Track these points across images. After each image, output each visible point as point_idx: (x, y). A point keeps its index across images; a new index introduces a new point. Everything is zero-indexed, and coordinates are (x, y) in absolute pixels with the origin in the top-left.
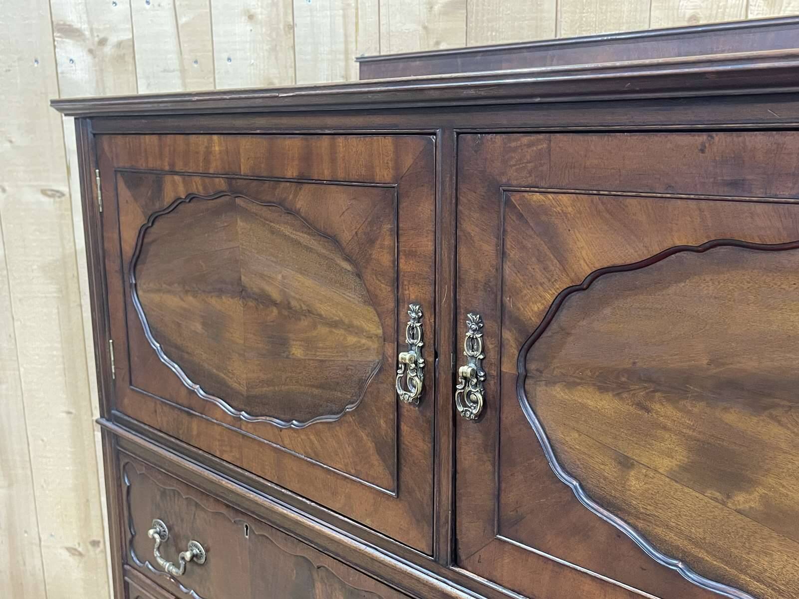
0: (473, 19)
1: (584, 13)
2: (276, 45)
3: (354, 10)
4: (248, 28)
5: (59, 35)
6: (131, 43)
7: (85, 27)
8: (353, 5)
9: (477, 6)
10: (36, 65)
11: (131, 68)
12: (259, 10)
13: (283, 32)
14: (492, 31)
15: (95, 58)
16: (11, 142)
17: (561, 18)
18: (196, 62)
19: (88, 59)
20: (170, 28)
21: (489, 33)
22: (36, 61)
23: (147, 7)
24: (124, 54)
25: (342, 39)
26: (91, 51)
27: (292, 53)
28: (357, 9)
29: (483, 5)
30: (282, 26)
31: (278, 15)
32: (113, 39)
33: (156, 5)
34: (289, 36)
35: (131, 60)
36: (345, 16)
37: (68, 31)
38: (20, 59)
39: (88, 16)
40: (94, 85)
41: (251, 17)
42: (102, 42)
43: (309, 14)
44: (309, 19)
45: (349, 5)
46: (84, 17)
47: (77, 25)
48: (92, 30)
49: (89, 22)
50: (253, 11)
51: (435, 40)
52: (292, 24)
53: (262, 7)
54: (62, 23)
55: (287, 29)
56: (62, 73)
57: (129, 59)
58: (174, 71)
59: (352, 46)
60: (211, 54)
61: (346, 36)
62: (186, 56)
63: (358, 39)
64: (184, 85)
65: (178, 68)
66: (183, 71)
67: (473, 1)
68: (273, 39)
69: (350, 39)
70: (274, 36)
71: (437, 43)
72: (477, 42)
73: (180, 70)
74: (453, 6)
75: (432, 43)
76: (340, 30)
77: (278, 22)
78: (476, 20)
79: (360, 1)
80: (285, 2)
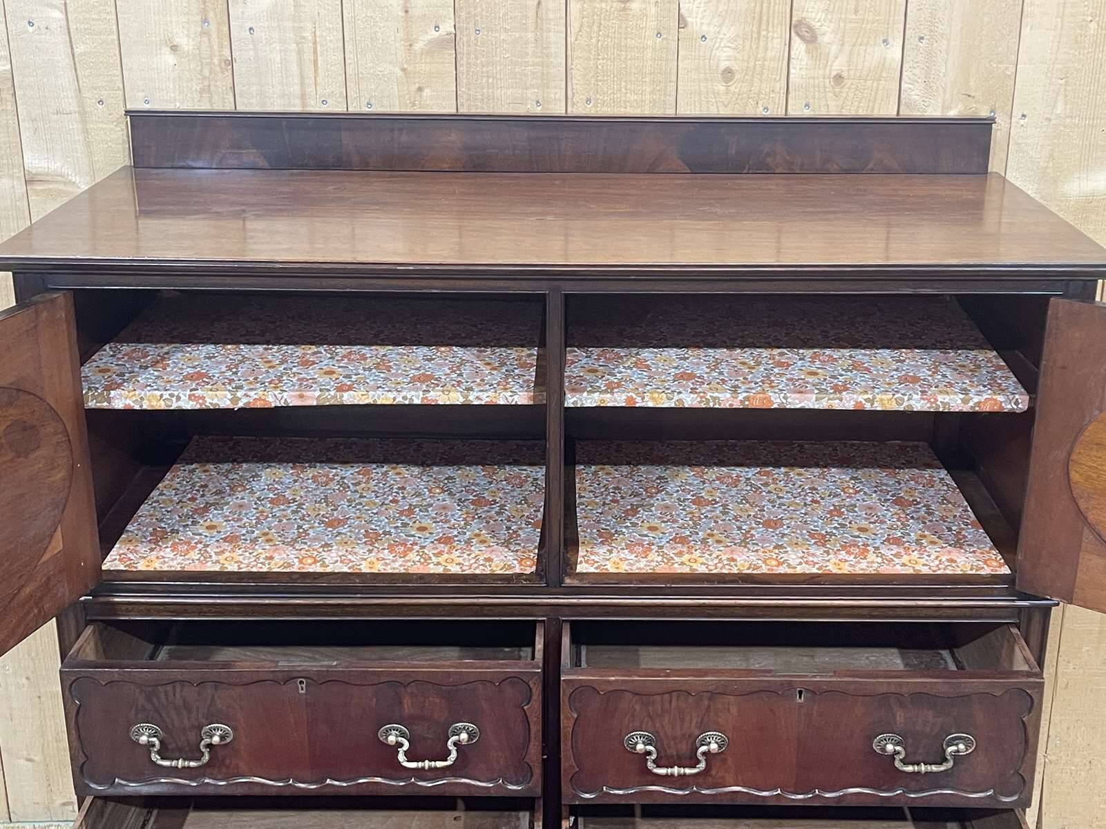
0: (464, 61)
1: (598, 59)
2: (209, 85)
3: (311, 45)
4: (171, 61)
6: (10, 76)
8: (310, 38)
9: (469, 46)
11: (10, 107)
12: (184, 40)
13: (218, 69)
14: (488, 77)
17: (572, 64)
18: (101, 102)
20: (63, 59)
21: (485, 80)
23: (31, 29)
25: (297, 80)
27: (232, 95)
28: (315, 43)
29: (476, 45)
30: (216, 61)
31: (211, 47)
33: (42, 27)
34: (227, 74)
35: (9, 97)
36: (300, 53)
41: (174, 48)
43: (252, 46)
44: (252, 53)
45: (304, 38)
50: (177, 41)
51: (417, 85)
52: (230, 58)
53: (188, 36)
55: (223, 65)
57: (7, 96)
58: (70, 113)
59: (310, 90)
60: (121, 92)
61: (302, 78)
62: (86, 94)
63: (319, 81)
64: (86, 131)
65: (77, 109)
66: (83, 114)
67: (463, 39)
68: (204, 78)
69: (307, 81)
70: (206, 72)
71: (420, 89)
72: (469, 89)
73: (79, 112)
74: (439, 44)
75: (414, 88)
76: (294, 68)
77: (211, 57)
78: (468, 63)
79: (318, 33)
80: (219, 31)
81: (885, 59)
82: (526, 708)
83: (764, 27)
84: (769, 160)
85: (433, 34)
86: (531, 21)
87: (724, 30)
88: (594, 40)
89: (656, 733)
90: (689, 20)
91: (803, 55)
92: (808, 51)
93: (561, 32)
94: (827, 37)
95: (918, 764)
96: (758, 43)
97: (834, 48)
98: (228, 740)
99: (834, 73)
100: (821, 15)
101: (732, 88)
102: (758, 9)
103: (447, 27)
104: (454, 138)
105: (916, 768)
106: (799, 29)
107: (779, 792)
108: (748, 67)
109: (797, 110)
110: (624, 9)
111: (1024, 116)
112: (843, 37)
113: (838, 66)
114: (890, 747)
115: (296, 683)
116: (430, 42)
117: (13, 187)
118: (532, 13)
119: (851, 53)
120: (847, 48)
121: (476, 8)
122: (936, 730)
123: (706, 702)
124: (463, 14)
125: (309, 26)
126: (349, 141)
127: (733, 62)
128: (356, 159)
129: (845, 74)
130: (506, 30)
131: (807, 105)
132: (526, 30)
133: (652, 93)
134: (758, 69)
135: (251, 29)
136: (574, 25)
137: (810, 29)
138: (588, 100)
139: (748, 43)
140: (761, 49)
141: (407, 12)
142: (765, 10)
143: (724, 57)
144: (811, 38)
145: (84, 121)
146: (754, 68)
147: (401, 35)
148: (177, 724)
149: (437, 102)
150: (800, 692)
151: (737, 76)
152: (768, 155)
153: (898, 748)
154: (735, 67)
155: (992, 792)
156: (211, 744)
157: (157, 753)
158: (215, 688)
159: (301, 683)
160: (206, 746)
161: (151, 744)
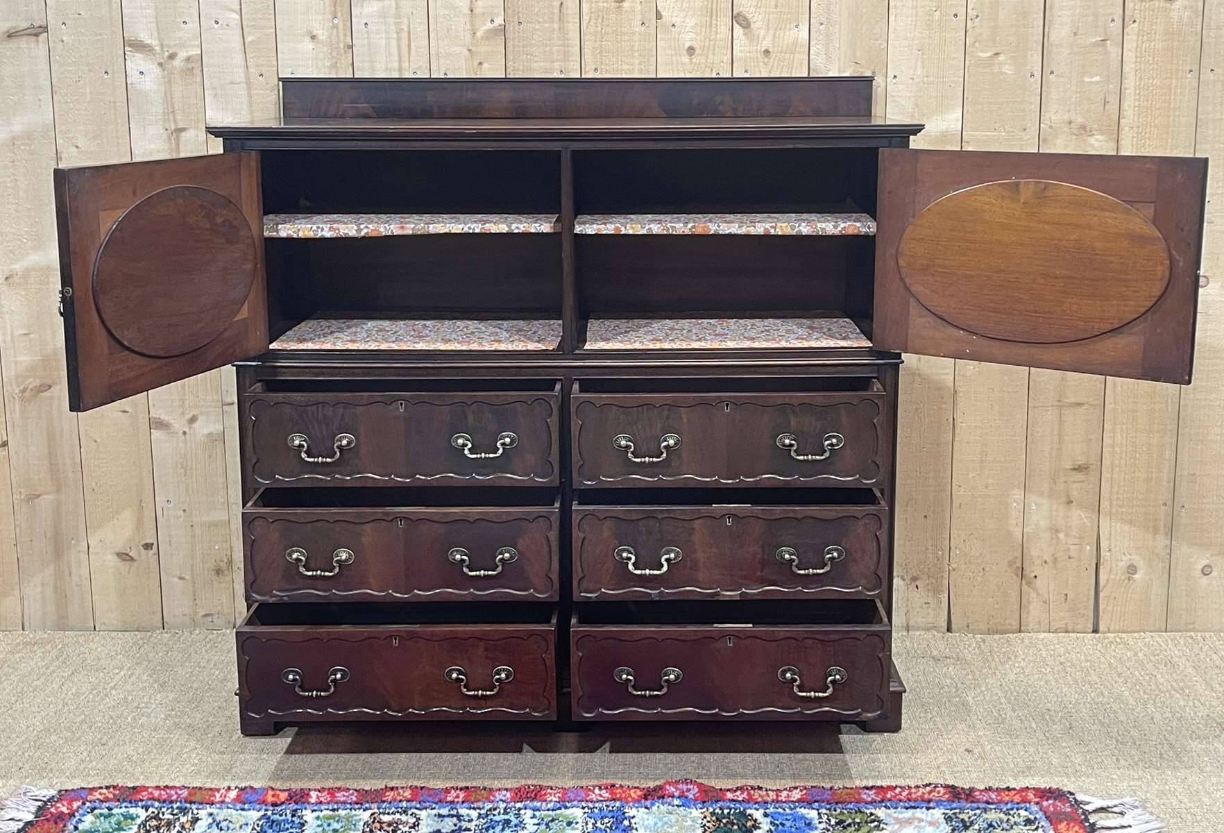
0: (511, 44)
1: (602, 41)
2: (336, 63)
3: (406, 34)
4: (311, 47)
5: (130, 49)
6: (200, 58)
7: (155, 43)
8: (406, 29)
9: (514, 33)
10: (106, 76)
11: (199, 79)
12: (320, 32)
13: (342, 51)
15: (164, 70)
16: (77, 147)
17: (584, 44)
18: (261, 75)
19: (158, 70)
20: (237, 45)
22: (106, 72)
23: (216, 26)
24: (193, 68)
25: (396, 58)
26: (160, 65)
27: (351, 66)
28: (409, 33)
29: (519, 33)
30: (341, 46)
31: (338, 36)
32: (182, 55)
33: (224, 24)
34: (348, 54)
35: (199, 73)
36: (399, 39)
37: (139, 46)
38: (90, 71)
39: (159, 33)
40: (163, 95)
41: (313, 37)
42: (172, 57)
43: (366, 36)
44: (366, 41)
45: (402, 29)
46: (155, 34)
47: (148, 41)
48: (162, 45)
49: (159, 39)
50: (315, 32)
51: (478, 60)
52: (351, 44)
53: (323, 29)
54: (133, 39)
55: (346, 48)
56: (132, 84)
57: (197, 71)
58: (240, 83)
59: (405, 65)
60: (276, 69)
61: (400, 57)
62: (252, 70)
63: (412, 58)
64: (250, 96)
65: (244, 81)
66: (248, 84)
67: (510, 29)
68: (333, 57)
69: (403, 59)
70: (334, 54)
71: (480, 64)
72: (514, 63)
73: (247, 83)
74: (494, 32)
75: (476, 63)
76: (394, 51)
77: (338, 43)
78: (513, 45)
79: (411, 26)
80: (344, 25)
81: (798, 38)
82: (548, 420)
83: (714, 18)
84: (721, 108)
85: (489, 26)
86: (556, 17)
87: (687, 20)
88: (599, 29)
89: (634, 435)
90: (663, 14)
91: (743, 38)
92: (745, 34)
93: (576, 23)
94: (758, 23)
95: (807, 456)
96: (711, 29)
97: (762, 32)
98: (352, 446)
99: (763, 49)
100: (752, 9)
101: (694, 60)
102: (710, 6)
103: (499, 20)
104: (504, 95)
105: (806, 458)
106: (739, 19)
107: (716, 478)
108: (704, 46)
109: (738, 74)
110: (619, 7)
111: (895, 77)
112: (768, 24)
113: (766, 43)
114: (787, 441)
115: (397, 403)
116: (488, 31)
117: (197, 136)
118: (557, 11)
119: (774, 34)
120: (771, 32)
121: (518, 8)
122: (817, 431)
123: (666, 413)
124: (510, 12)
125: (405, 21)
126: (431, 97)
127: (694, 42)
128: (436, 110)
129: (770, 50)
130: (539, 22)
131: (746, 71)
132: (552, 22)
133: (640, 64)
134: (712, 48)
135: (366, 24)
136: (585, 18)
137: (745, 18)
138: (596, 70)
139: (704, 29)
140: (713, 33)
141: (472, 11)
142: (714, 7)
143: (688, 40)
144: (747, 25)
145: (249, 89)
146: (709, 46)
147: (468, 26)
148: (318, 434)
149: (492, 70)
150: (727, 405)
151: (697, 52)
152: (720, 104)
153: (793, 442)
154: (695, 44)
155: (858, 476)
156: (341, 445)
157: (306, 452)
158: (345, 408)
159: (401, 404)
160: (338, 447)
161: (301, 446)
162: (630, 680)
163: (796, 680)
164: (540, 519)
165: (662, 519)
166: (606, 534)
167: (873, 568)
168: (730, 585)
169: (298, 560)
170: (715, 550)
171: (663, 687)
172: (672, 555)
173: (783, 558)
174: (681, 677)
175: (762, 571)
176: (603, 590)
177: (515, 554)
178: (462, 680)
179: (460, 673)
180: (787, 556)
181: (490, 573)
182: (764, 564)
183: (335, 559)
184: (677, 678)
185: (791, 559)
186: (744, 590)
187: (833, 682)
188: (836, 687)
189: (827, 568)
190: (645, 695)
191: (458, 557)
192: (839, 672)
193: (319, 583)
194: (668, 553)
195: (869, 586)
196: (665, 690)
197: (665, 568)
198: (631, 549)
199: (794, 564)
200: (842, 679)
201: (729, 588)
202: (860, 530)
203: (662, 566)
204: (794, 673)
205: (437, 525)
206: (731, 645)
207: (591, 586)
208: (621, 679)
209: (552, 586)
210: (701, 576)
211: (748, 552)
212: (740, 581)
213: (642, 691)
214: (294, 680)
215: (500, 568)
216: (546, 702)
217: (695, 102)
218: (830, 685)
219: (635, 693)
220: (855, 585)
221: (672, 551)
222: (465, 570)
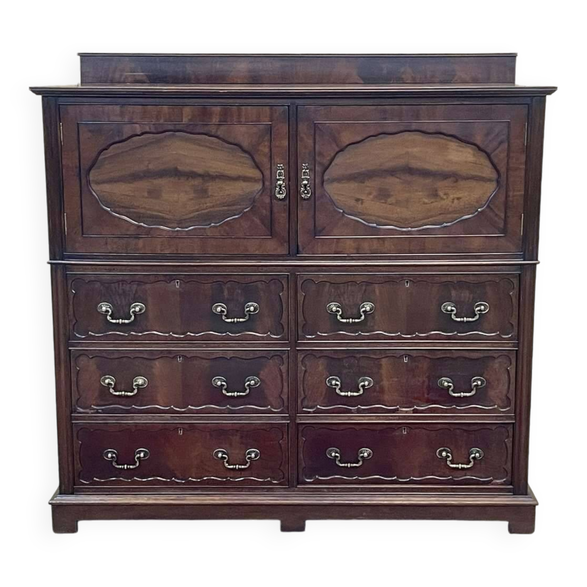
82: (281, 294)
89: (341, 303)
95: (463, 318)
98: (143, 311)
104: (243, 66)
105: (462, 319)
107: (399, 333)
114: (449, 308)
115: (175, 282)
122: (470, 301)
123: (364, 288)
126: (190, 68)
148: (119, 303)
150: (407, 282)
152: (403, 73)
153: (453, 308)
155: (498, 333)
156: (135, 311)
157: (110, 316)
158: (138, 285)
159: (177, 282)
160: (133, 312)
161: (107, 311)
162: (337, 457)
163: (449, 457)
164: (276, 357)
165: (360, 358)
166: (321, 368)
167: (505, 392)
168: (406, 404)
169: (109, 384)
170: (396, 379)
171: (359, 461)
172: (366, 383)
173: (442, 385)
174: (372, 455)
175: (428, 394)
176: (318, 407)
177: (258, 381)
178: (225, 458)
179: (224, 453)
180: (446, 384)
181: (241, 394)
182: (430, 389)
183: (135, 384)
184: (369, 455)
185: (448, 386)
186: (415, 407)
187: (474, 458)
188: (476, 461)
189: (473, 393)
190: (347, 466)
191: (219, 383)
192: (478, 452)
193: (124, 401)
194: (364, 381)
195: (501, 405)
196: (361, 463)
197: (361, 392)
198: (337, 378)
199: (451, 389)
200: (480, 456)
201: (406, 406)
202: (497, 366)
203: (359, 390)
204: (447, 452)
205: (204, 361)
206: (406, 433)
207: (310, 404)
208: (331, 455)
209: (283, 404)
210: (386, 397)
211: (419, 381)
212: (413, 401)
213: (345, 463)
214: (112, 457)
215: (248, 391)
216: (281, 473)
217: (385, 71)
218: (472, 460)
219: (341, 465)
220: (492, 404)
221: (367, 380)
222: (224, 392)
